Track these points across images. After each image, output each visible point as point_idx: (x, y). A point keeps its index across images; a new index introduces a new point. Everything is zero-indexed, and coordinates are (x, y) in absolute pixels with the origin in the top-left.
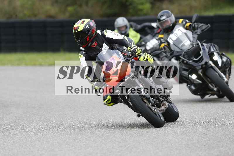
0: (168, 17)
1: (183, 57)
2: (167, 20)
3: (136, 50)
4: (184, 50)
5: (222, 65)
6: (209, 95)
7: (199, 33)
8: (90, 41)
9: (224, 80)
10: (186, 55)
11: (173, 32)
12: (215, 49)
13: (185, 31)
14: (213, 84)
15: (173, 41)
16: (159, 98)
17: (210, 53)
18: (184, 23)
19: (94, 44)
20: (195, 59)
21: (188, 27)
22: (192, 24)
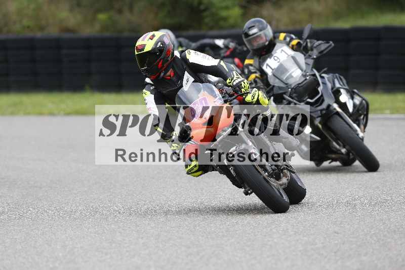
0: (260, 30)
1: (290, 96)
2: (260, 35)
3: (241, 85)
4: (291, 85)
5: (353, 110)
7: (315, 57)
8: (163, 69)
9: (358, 135)
10: (295, 93)
11: (272, 55)
12: (342, 83)
13: (292, 53)
14: (340, 143)
15: (273, 70)
17: (334, 89)
18: (288, 39)
19: (168, 74)
20: (309, 100)
21: (295, 47)
22: (302, 42)
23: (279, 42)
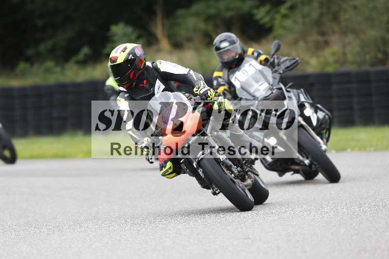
0: (231, 44)
2: (231, 49)
3: (207, 93)
4: (258, 97)
5: (317, 124)
6: (292, 172)
7: (281, 72)
8: (135, 78)
9: (321, 147)
11: (241, 69)
12: (306, 97)
13: (260, 67)
14: (304, 154)
15: (241, 83)
16: (243, 166)
17: (300, 103)
18: (256, 54)
21: (263, 62)
22: (269, 58)
23: (247, 57)
